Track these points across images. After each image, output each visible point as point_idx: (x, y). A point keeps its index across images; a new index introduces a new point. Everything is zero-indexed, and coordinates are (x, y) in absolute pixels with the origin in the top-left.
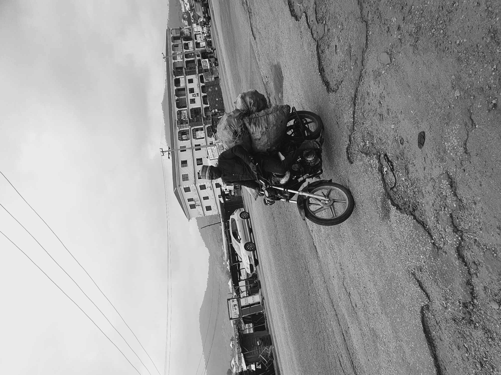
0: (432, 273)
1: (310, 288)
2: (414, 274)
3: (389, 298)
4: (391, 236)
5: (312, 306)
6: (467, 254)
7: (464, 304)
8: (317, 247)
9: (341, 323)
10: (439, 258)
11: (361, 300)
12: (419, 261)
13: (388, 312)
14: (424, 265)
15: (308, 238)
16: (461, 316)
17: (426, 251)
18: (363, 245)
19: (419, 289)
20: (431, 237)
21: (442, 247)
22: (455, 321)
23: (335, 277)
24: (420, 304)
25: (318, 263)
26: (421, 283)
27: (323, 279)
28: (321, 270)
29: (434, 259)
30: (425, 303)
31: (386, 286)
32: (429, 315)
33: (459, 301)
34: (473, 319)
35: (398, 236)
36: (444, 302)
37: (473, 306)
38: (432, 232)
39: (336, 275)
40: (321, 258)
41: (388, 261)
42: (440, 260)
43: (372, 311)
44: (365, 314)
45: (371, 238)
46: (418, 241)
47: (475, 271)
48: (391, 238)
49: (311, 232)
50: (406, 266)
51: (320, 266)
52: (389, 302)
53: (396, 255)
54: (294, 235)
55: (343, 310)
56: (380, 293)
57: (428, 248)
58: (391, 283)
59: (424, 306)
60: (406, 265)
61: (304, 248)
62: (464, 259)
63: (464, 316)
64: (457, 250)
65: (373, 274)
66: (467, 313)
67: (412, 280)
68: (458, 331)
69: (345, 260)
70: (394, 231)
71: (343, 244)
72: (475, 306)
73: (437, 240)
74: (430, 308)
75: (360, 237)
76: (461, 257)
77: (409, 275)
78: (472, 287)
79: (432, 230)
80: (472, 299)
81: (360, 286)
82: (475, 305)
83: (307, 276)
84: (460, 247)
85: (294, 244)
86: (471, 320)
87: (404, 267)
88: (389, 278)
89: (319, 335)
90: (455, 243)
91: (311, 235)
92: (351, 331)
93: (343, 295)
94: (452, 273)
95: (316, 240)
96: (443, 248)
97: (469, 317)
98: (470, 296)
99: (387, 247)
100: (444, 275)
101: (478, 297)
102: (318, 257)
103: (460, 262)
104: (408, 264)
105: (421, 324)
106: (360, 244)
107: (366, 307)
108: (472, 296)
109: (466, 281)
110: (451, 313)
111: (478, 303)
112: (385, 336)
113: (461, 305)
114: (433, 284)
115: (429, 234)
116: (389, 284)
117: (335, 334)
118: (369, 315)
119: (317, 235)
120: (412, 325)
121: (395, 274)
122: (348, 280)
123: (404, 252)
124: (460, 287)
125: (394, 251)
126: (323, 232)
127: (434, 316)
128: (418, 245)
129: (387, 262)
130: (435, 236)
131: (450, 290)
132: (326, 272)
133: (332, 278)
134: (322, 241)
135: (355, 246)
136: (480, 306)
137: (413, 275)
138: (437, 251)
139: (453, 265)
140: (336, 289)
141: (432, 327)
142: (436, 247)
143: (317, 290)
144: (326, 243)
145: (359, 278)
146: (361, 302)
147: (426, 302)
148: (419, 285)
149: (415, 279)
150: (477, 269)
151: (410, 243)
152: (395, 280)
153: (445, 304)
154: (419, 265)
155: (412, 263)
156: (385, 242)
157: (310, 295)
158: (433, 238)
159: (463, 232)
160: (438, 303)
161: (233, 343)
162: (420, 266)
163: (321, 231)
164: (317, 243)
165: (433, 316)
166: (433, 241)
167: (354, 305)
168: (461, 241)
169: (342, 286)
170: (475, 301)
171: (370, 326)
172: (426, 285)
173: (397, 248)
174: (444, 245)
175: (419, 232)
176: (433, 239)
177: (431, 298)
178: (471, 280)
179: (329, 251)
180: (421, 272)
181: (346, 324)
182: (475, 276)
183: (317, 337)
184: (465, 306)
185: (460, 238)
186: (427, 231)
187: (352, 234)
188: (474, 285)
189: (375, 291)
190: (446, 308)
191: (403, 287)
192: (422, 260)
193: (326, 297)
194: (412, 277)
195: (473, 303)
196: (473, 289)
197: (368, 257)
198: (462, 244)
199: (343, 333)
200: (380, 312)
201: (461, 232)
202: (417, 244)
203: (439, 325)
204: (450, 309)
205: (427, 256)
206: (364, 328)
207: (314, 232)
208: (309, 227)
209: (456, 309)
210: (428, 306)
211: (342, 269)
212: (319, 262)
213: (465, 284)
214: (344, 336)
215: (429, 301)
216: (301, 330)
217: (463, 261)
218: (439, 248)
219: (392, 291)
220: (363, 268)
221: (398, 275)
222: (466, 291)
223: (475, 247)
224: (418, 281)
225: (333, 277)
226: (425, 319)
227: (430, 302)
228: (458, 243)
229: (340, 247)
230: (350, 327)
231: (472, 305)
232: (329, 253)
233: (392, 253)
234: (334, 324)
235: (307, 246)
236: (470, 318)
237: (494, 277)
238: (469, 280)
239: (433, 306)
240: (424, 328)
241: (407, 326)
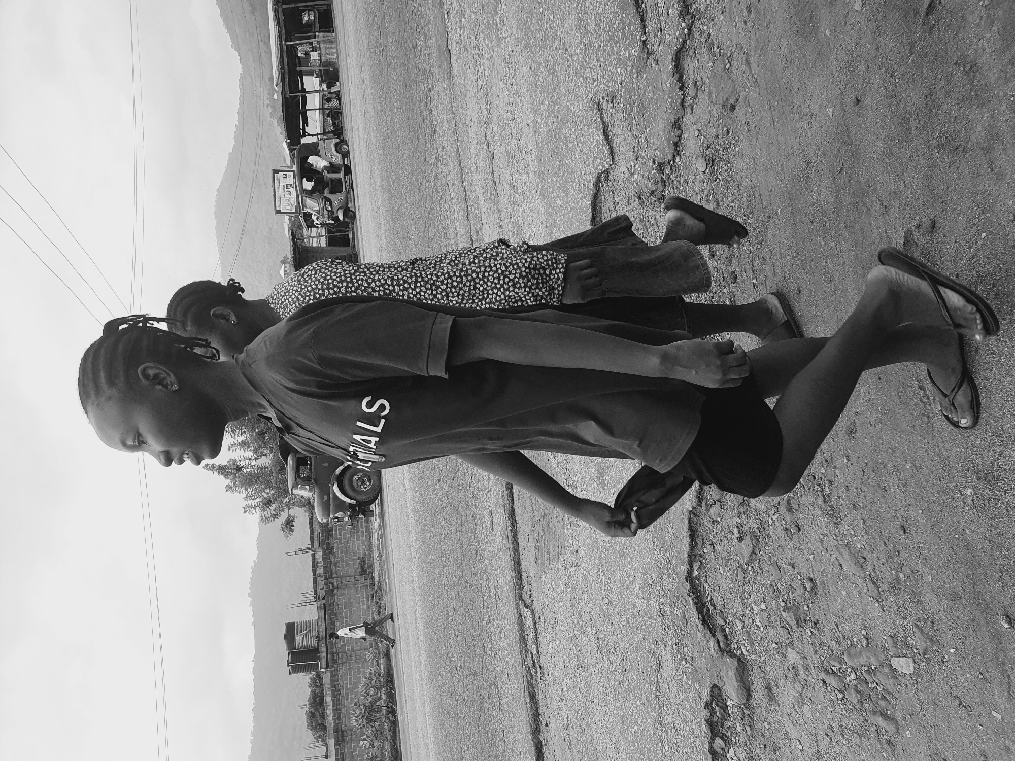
0: (628, 106)
1: (429, 146)
2: (600, 108)
3: (552, 160)
4: (580, 27)
5: (427, 184)
6: (689, 65)
7: (660, 165)
8: (453, 52)
9: (470, 216)
10: (645, 73)
11: (508, 166)
12: (613, 80)
13: (546, 187)
14: (620, 88)
15: (438, 31)
16: (649, 188)
17: (629, 58)
18: (531, 46)
19: (601, 140)
20: (644, 27)
21: (655, 50)
22: (640, 199)
23: (474, 120)
24: (597, 168)
25: (450, 90)
26: (608, 127)
27: (453, 126)
28: (452, 106)
29: (638, 76)
30: (604, 166)
31: (551, 136)
32: (606, 191)
33: (654, 159)
34: (666, 194)
35: (591, 27)
36: (632, 164)
37: (671, 169)
38: (649, 16)
39: (477, 116)
40: (456, 78)
41: (565, 81)
42: (646, 77)
43: (522, 188)
44: (510, 195)
45: (546, 29)
46: (620, 37)
47: (691, 101)
48: (579, 29)
49: (446, 16)
50: (590, 93)
51: (452, 97)
52: (550, 168)
53: (580, 68)
54: (414, 25)
55: (478, 189)
56: (540, 151)
57: (633, 51)
58: (560, 129)
59: (602, 173)
60: (592, 89)
61: (429, 57)
62: (682, 77)
63: (654, 189)
64: (676, 55)
65: (536, 111)
66: (660, 183)
67: (595, 120)
68: (640, 218)
69: (497, 81)
70: (587, 14)
71: (499, 45)
72: (674, 170)
73: (652, 35)
74: (611, 178)
75: (529, 28)
76: (678, 69)
77: (593, 112)
78: (679, 132)
79: (649, 12)
80: (674, 157)
81: (512, 138)
82: (675, 166)
83: (427, 119)
84: (683, 50)
85: (411, 46)
86: (663, 196)
87: (588, 95)
88: (560, 118)
89: (433, 242)
90: (676, 39)
91: (445, 25)
92: (484, 231)
93: (481, 158)
94: (657, 103)
95: (452, 36)
96: (656, 53)
97: (661, 189)
98: (672, 150)
99: (569, 50)
100: (645, 108)
101: (683, 152)
102: (451, 76)
103: (674, 81)
104: (595, 88)
105: (591, 207)
106: (526, 45)
107: (514, 179)
108: (676, 149)
109: (673, 120)
110: (637, 184)
111: (679, 163)
112: (533, 234)
113: (654, 166)
114: (625, 129)
115: (643, 20)
116: (557, 129)
117: (458, 238)
118: (517, 195)
119: (456, 23)
120: (577, 210)
121: (571, 110)
122: (493, 127)
123: (594, 62)
124: (662, 133)
125: (578, 59)
126: (467, 16)
127: (613, 192)
128: (618, 45)
129: (563, 84)
130: (650, 27)
131: (646, 140)
132: (460, 109)
133: (469, 123)
134: (463, 39)
135: (517, 50)
136: (681, 168)
137: (599, 110)
138: (645, 61)
139: (662, 87)
140: (473, 145)
141: (605, 214)
142: (646, 51)
143: (440, 150)
144: (470, 42)
145: (512, 120)
146: (508, 171)
147: (606, 165)
148: (604, 130)
149: (599, 119)
150: (695, 97)
151: (607, 40)
152: (568, 121)
153: (633, 167)
154: (611, 88)
155: (603, 86)
156: (568, 41)
157: (427, 160)
158: (647, 30)
159: (695, 17)
160: (623, 166)
161: (286, 269)
162: (613, 92)
163: (464, 14)
164: (454, 44)
165: (611, 193)
166: (644, 38)
167: (497, 179)
168: (687, 36)
169: (484, 140)
170: (677, 159)
171: (515, 217)
172: (614, 132)
173: (585, 52)
174: (659, 46)
175: (627, 15)
176: (645, 34)
177: (616, 158)
178: (681, 120)
179: (471, 62)
180: (611, 105)
181: (479, 217)
182: (689, 110)
183: (428, 246)
184: (661, 167)
185: (686, 30)
186: (641, 14)
187: (517, 20)
188: (683, 130)
189: (534, 145)
190: (633, 174)
191: (578, 137)
192: (617, 79)
193: (453, 163)
194: (596, 114)
195: (674, 163)
196: (680, 137)
197: (535, 73)
198: (688, 43)
199: (471, 236)
200: (533, 189)
201: (692, 17)
202: (617, 42)
203: (617, 208)
204: (636, 176)
205: (629, 69)
206: (506, 222)
207: (451, 16)
208: (445, 5)
209: (646, 175)
210: (608, 174)
211: (488, 102)
212: (451, 86)
213: (670, 127)
214: (472, 239)
215: (611, 163)
216: (406, 234)
217: (680, 79)
218: (649, 54)
219: (560, 145)
220: (523, 99)
221: (574, 112)
222: (668, 140)
223: (704, 50)
224: (604, 123)
225: (472, 120)
226: (600, 198)
227: (613, 164)
228: (681, 40)
229: (492, 52)
230: (484, 221)
231: (671, 167)
232: (472, 67)
233: (573, 64)
234: (459, 217)
235: (435, 51)
236: (662, 192)
237: (714, 112)
238: (678, 119)
239: (618, 173)
240: (593, 215)
241: (569, 212)
